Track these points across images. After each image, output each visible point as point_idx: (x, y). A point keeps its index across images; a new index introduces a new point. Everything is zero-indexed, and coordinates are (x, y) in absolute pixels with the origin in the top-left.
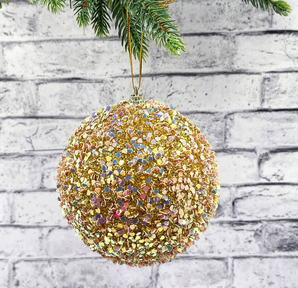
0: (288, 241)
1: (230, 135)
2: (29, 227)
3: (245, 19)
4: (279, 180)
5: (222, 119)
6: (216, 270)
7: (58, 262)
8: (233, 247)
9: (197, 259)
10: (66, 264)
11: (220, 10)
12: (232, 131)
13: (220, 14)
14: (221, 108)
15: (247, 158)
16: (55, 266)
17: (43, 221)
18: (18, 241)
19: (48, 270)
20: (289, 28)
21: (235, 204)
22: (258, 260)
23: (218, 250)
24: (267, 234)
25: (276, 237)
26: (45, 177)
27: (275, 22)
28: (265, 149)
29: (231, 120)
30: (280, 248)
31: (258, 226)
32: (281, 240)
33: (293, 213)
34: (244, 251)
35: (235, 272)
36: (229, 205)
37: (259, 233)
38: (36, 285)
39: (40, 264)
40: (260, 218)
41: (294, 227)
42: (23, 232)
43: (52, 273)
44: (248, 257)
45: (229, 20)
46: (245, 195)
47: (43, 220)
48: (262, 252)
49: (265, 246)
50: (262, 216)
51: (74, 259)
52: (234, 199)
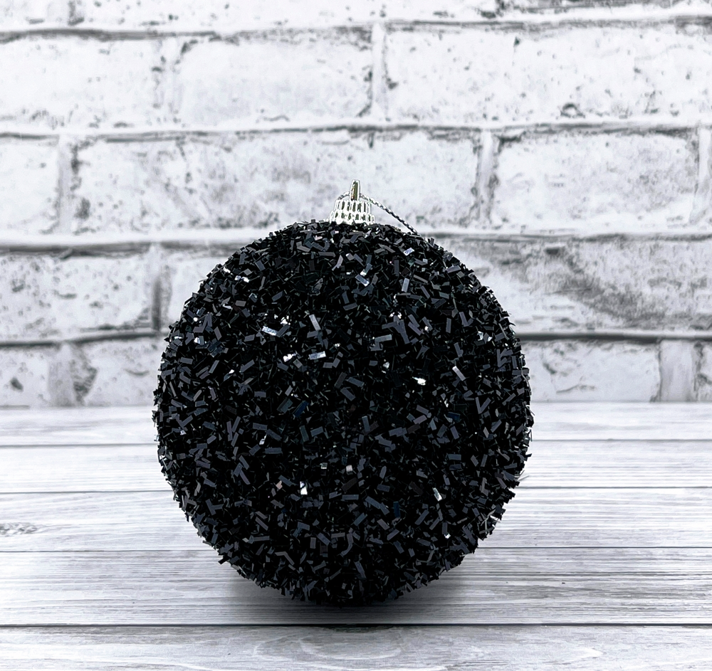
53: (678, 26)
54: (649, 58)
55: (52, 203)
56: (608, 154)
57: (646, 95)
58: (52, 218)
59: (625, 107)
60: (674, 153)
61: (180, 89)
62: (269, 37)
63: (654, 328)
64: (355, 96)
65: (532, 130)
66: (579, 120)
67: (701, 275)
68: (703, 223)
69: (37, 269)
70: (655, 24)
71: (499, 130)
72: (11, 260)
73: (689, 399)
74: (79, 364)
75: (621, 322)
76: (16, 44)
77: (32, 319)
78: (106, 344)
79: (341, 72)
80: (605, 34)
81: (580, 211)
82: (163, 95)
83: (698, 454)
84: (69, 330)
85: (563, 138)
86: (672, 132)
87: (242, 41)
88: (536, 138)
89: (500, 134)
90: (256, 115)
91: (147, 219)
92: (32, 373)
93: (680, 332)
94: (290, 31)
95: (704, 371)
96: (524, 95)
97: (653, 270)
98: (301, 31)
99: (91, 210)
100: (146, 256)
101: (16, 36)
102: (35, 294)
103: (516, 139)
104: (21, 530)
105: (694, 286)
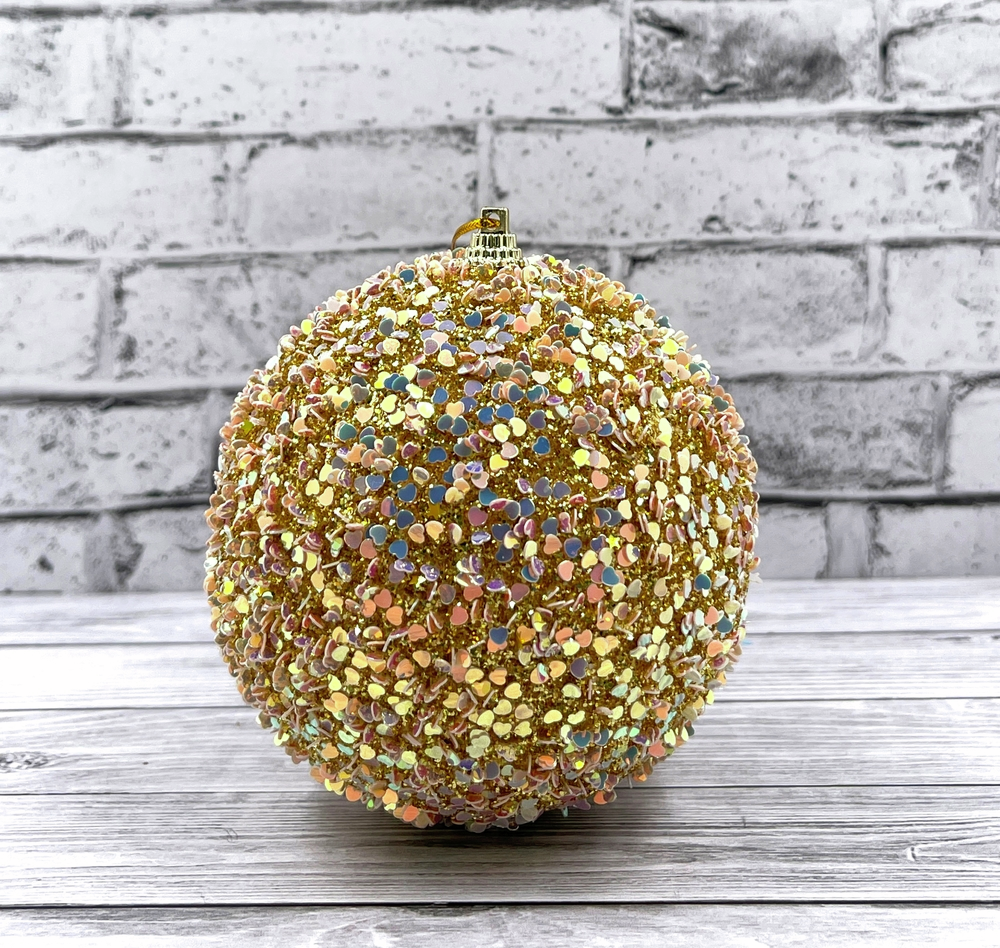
53: (840, 124)
54: (805, 161)
55: (89, 342)
56: (760, 277)
57: (803, 205)
58: (91, 359)
59: (779, 220)
60: (838, 275)
61: (246, 202)
62: (354, 138)
63: (819, 488)
64: (456, 208)
65: (669, 247)
66: (724, 236)
67: (874, 423)
68: (874, 359)
69: (71, 422)
70: (812, 122)
71: (629, 248)
72: (40, 411)
73: (863, 575)
74: (121, 541)
75: (779, 481)
76: (49, 152)
77: (64, 482)
78: (154, 515)
79: (439, 179)
80: (753, 133)
81: (728, 345)
82: (225, 209)
83: (879, 652)
84: (110, 497)
85: (706, 258)
86: (835, 250)
87: (322, 145)
88: (673, 258)
89: (630, 253)
90: (337, 233)
91: (205, 361)
92: (64, 551)
93: (851, 492)
94: (379, 132)
95: (881, 540)
96: (658, 206)
97: (816, 417)
98: (392, 132)
99: (138, 349)
100: (205, 406)
101: (49, 141)
102: (69, 453)
103: (650, 259)
104: (28, 762)
105: (866, 437)
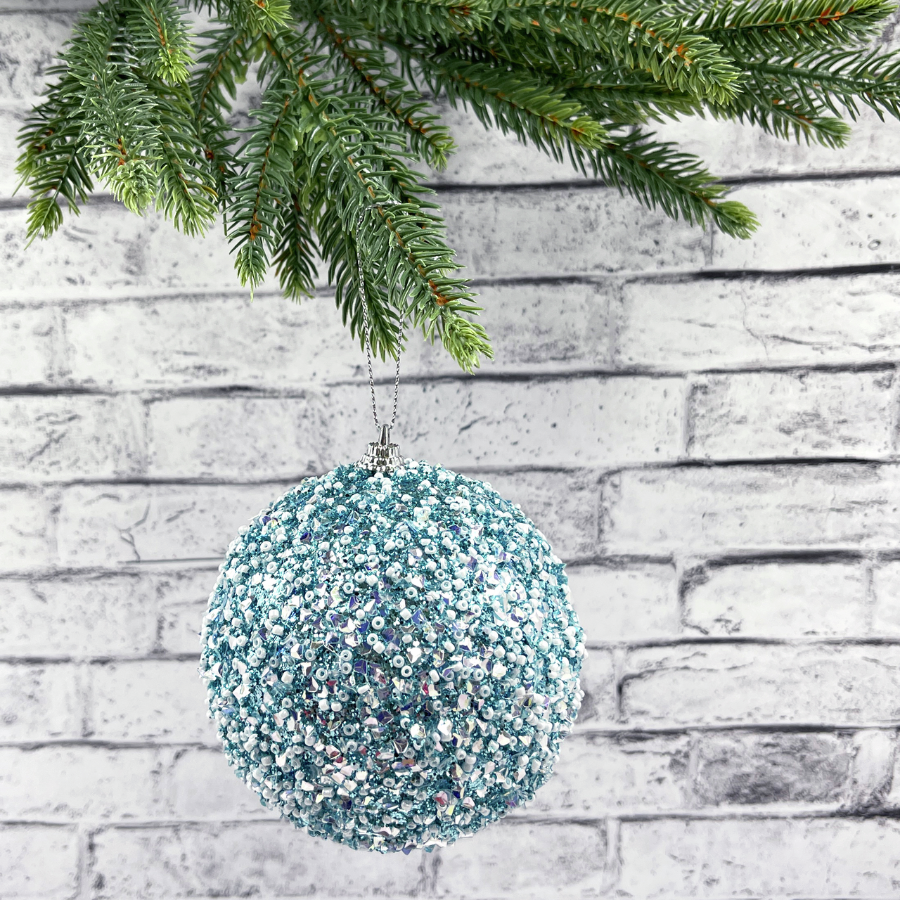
0: (752, 780)
1: (612, 524)
2: (128, 746)
3: (648, 243)
4: (729, 632)
5: (592, 486)
6: (579, 849)
7: (198, 830)
8: (619, 793)
9: (532, 822)
10: (216, 836)
11: (588, 223)
12: (616, 513)
13: (586, 232)
14: (589, 458)
15: (652, 580)
16: (189, 842)
17: (161, 732)
18: (101, 781)
19: (172, 851)
20: (752, 266)
21: (626, 690)
22: (681, 825)
23: (584, 801)
24: (702, 763)
25: (722, 769)
26: (166, 625)
27: (720, 251)
28: (696, 556)
29: (615, 486)
30: (733, 796)
31: (680, 743)
32: (735, 776)
33: (764, 712)
34: (646, 803)
35: (624, 854)
36: (609, 693)
37: (683, 760)
38: (144, 885)
39: (154, 835)
40: (684, 723)
41: (767, 745)
42: (113, 759)
43: (184, 857)
44: (656, 818)
45: (610, 247)
46: (649, 668)
47: (162, 729)
48: (691, 806)
49: (696, 791)
50: (688, 718)
51: (236, 823)
52: (621, 677)
